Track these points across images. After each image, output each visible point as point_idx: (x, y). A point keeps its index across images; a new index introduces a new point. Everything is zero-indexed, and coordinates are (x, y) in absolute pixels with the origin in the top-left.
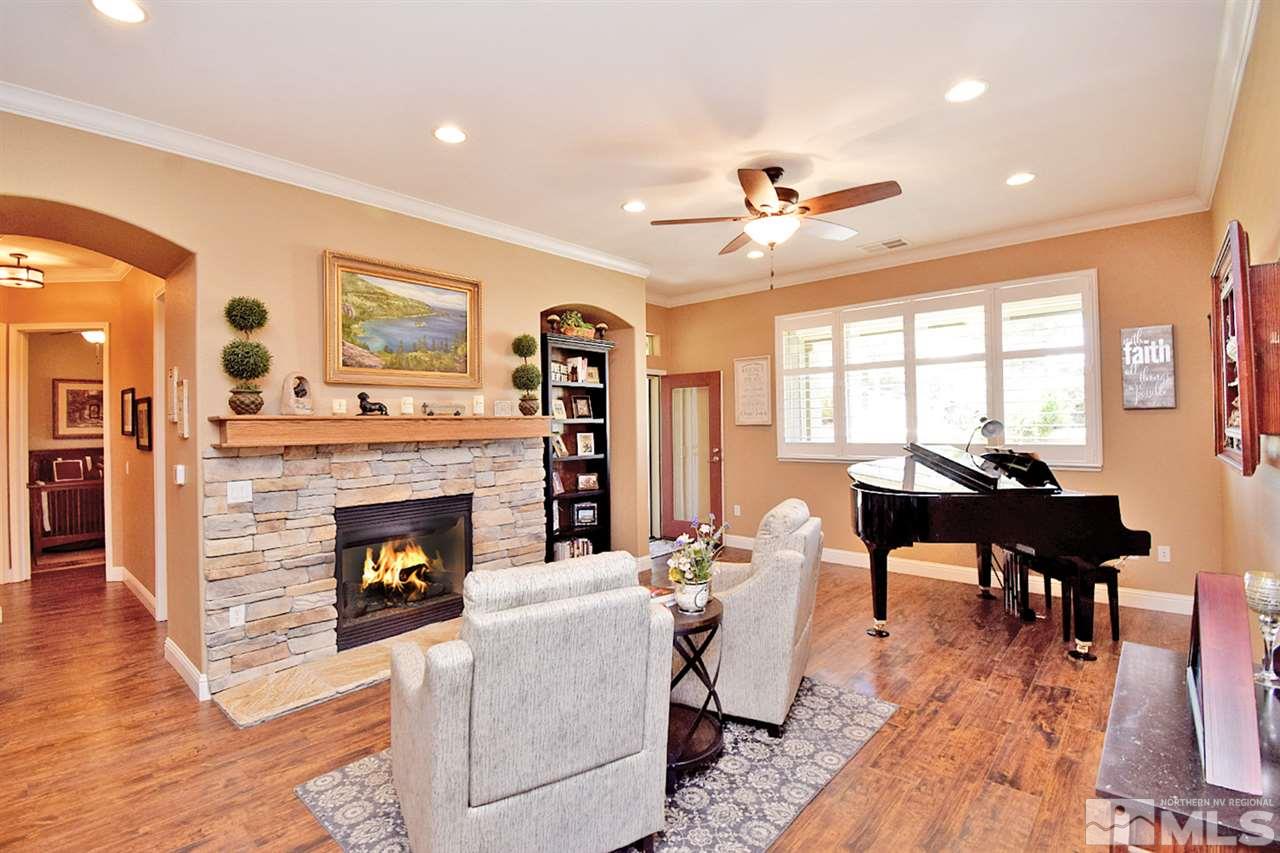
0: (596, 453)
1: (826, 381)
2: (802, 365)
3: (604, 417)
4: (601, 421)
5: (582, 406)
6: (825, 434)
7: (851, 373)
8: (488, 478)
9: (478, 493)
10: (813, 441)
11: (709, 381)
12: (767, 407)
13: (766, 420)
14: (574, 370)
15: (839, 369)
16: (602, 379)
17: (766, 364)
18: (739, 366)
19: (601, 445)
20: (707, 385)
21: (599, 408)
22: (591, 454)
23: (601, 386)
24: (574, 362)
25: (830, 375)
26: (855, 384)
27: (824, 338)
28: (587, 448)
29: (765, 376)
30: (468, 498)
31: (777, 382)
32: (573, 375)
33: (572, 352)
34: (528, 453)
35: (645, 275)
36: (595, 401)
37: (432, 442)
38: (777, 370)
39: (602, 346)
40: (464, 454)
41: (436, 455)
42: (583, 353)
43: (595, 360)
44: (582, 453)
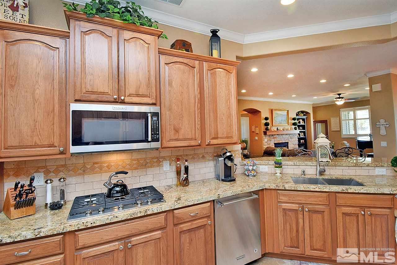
0: (304, 136)
1: (352, 122)
2: (347, 119)
3: (305, 130)
4: (305, 131)
5: (301, 128)
6: (353, 132)
7: (358, 120)
8: (290, 140)
9: (289, 142)
10: (350, 134)
11: (325, 122)
12: (339, 127)
13: (339, 130)
15: (355, 120)
16: (305, 123)
17: (338, 118)
18: (332, 119)
19: (305, 135)
20: (324, 123)
21: (304, 129)
22: (303, 137)
23: (304, 124)
24: (299, 120)
25: (353, 121)
26: (359, 122)
27: (351, 113)
28: (302, 135)
29: (338, 121)
30: (288, 143)
31: (341, 122)
32: (299, 122)
33: (300, 119)
34: (295, 136)
35: (312, 103)
36: (303, 127)
37: (283, 134)
38: (341, 120)
39: (305, 117)
40: (287, 136)
41: (284, 136)
42: (301, 119)
43: (303, 120)
44: (301, 136)
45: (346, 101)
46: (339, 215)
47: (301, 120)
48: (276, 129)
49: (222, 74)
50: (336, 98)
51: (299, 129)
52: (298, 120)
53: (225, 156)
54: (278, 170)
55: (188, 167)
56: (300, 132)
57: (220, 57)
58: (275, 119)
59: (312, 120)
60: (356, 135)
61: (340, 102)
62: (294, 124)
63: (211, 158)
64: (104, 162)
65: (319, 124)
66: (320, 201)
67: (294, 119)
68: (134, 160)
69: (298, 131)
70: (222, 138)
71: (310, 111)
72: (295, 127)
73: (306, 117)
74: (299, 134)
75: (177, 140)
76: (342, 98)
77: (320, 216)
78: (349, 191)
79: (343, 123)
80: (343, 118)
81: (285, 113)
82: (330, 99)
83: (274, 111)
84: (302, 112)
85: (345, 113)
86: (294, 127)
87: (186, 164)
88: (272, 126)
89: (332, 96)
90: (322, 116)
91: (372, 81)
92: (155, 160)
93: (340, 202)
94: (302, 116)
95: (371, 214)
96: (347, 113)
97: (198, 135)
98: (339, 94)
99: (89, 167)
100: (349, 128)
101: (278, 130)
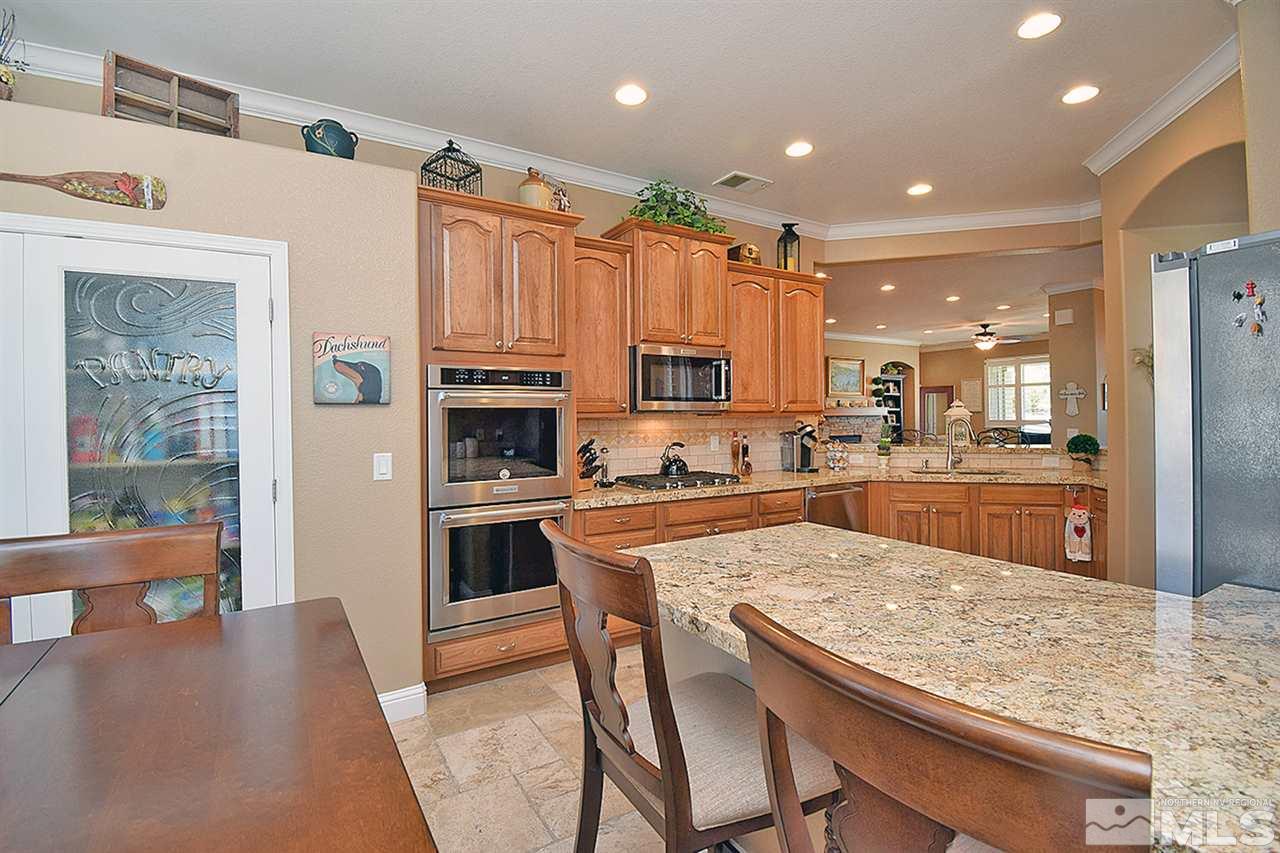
0: (896, 422)
1: (1011, 393)
2: (1000, 383)
4: (898, 409)
5: (890, 403)
6: (1011, 416)
7: (1026, 388)
8: (866, 430)
9: (864, 435)
10: (1006, 419)
12: (979, 403)
13: (980, 409)
14: (888, 388)
15: (1018, 386)
16: (899, 391)
17: (979, 382)
18: (964, 383)
19: (898, 420)
20: (946, 392)
21: (898, 406)
22: (894, 424)
23: (899, 395)
24: (887, 384)
25: (1014, 388)
26: (1027, 392)
27: (1011, 370)
28: (893, 421)
29: (979, 388)
30: (860, 436)
31: (985, 392)
32: (888, 390)
33: (888, 381)
34: (878, 422)
35: (918, 344)
36: (896, 401)
37: (851, 416)
38: (985, 385)
39: (900, 378)
40: (859, 421)
41: (852, 421)
42: (892, 381)
43: (897, 384)
44: (890, 423)
45: (1000, 342)
46: (984, 519)
47: (891, 385)
48: (834, 404)
49: (805, 298)
50: (977, 335)
51: (886, 406)
52: (883, 385)
53: (803, 432)
54: (884, 460)
55: (747, 447)
56: (889, 412)
57: (786, 268)
58: (834, 379)
59: (917, 386)
60: (1019, 420)
61: (986, 345)
62: (875, 393)
63: (774, 437)
64: (641, 432)
65: (931, 395)
66: (956, 498)
67: (876, 381)
68: (674, 431)
69: (884, 411)
70: (802, 402)
71: (914, 362)
72: (878, 401)
73: (903, 376)
74: (885, 418)
75: (745, 401)
76: (991, 334)
77: (954, 520)
78: (1000, 481)
79: (991, 394)
80: (991, 382)
81: (856, 366)
82: (961, 337)
83: (831, 361)
84: (895, 365)
85: (995, 370)
86: (874, 399)
87: (745, 441)
88: (827, 396)
89: (969, 329)
90: (940, 375)
91: (1056, 303)
92: (700, 434)
93: (985, 497)
94: (893, 375)
95: (1030, 514)
96: (1000, 371)
97: (771, 397)
98: (985, 326)
99: (623, 437)
100: (1004, 407)
101: (839, 405)
